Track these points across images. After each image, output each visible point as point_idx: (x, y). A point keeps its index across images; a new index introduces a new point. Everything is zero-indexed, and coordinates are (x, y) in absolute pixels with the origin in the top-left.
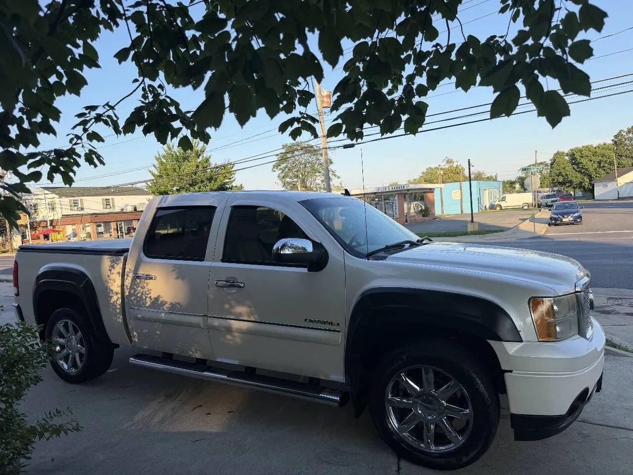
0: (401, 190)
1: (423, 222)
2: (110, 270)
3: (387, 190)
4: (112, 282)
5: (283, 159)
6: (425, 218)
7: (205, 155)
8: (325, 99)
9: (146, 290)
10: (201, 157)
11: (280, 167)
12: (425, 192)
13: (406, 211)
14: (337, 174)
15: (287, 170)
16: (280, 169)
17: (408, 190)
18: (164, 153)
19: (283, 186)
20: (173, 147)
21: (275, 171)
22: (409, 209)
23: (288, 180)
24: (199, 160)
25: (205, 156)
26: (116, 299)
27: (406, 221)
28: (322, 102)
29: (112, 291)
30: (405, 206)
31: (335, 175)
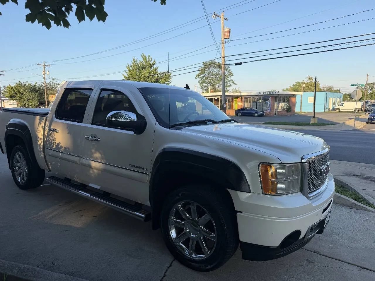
0: (273, 95)
1: (286, 116)
2: (39, 125)
3: (265, 94)
4: (39, 132)
5: (202, 71)
6: (288, 113)
7: (155, 66)
8: (226, 34)
9: (53, 138)
10: (152, 68)
11: (200, 76)
12: (289, 97)
13: (276, 108)
14: (235, 82)
15: (204, 78)
16: (200, 78)
17: (278, 95)
18: (132, 64)
19: (201, 88)
20: (137, 61)
21: (197, 79)
22: (278, 107)
23: (205, 85)
24: (151, 70)
25: (155, 68)
26: (40, 142)
27: (275, 114)
28: (224, 35)
29: (39, 137)
30: (276, 105)
31: (233, 83)
